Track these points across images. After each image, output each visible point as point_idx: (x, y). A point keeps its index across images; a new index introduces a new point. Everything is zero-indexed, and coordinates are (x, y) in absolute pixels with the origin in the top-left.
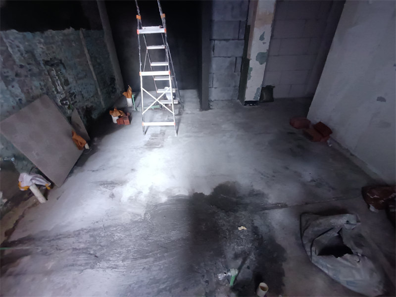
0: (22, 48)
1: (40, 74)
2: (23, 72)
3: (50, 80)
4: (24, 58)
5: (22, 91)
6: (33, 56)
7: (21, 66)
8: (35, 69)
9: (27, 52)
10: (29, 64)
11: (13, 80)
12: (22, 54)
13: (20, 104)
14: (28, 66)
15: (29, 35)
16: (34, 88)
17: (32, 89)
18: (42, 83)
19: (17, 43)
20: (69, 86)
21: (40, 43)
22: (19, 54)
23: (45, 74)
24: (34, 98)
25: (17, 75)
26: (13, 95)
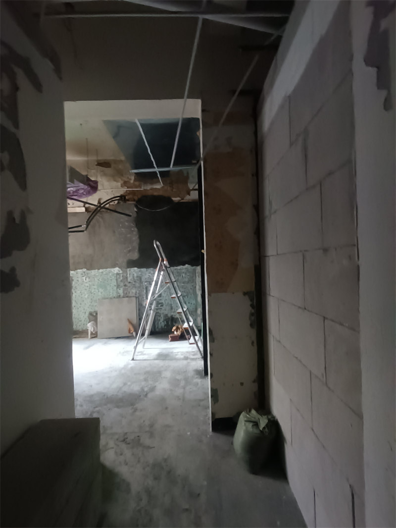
0: (135, 275)
1: (140, 287)
2: (129, 285)
3: (145, 291)
4: (134, 279)
5: (123, 292)
6: (141, 279)
7: (130, 282)
8: (137, 285)
9: (137, 277)
10: (135, 282)
11: (121, 287)
12: (133, 278)
13: (119, 297)
14: (134, 283)
15: (144, 270)
16: (131, 293)
17: (129, 293)
18: (138, 292)
19: (134, 273)
20: (161, 298)
21: (150, 273)
22: (131, 277)
23: (143, 288)
24: (127, 297)
25: (125, 285)
26: (117, 293)
